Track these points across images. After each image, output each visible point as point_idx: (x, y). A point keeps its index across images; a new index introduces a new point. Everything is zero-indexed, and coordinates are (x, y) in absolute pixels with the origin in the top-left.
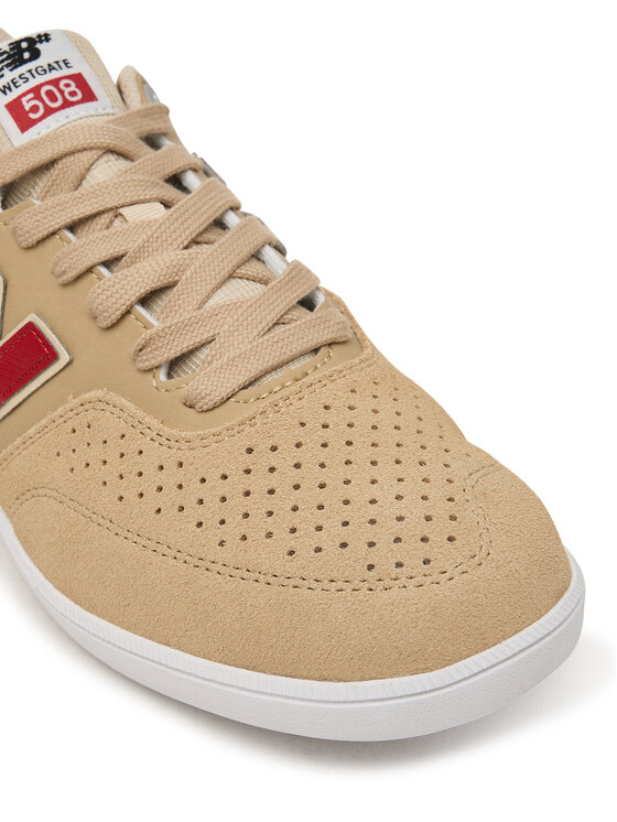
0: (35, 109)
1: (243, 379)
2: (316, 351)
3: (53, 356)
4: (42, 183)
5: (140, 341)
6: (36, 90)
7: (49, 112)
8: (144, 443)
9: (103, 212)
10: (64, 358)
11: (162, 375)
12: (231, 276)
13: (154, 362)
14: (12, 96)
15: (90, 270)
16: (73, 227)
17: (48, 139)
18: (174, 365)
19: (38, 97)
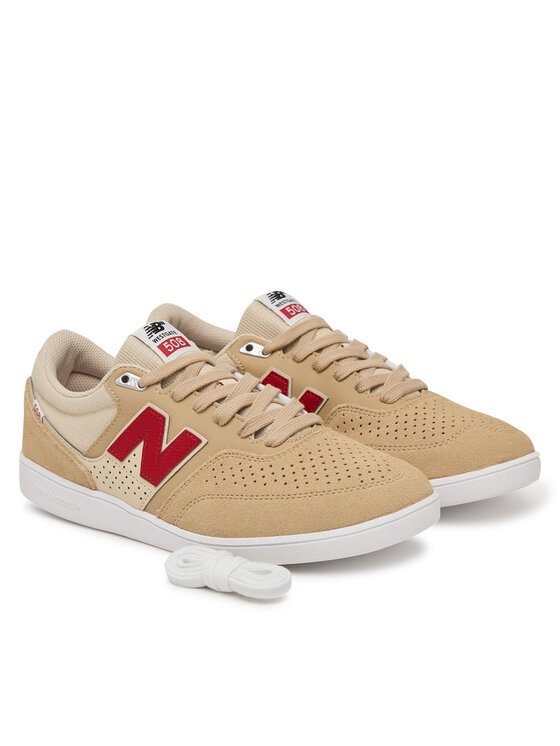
0: (170, 348)
1: (291, 433)
2: (312, 426)
3: (200, 441)
4: (180, 376)
5: (242, 427)
6: (168, 341)
7: (175, 349)
8: (252, 463)
9: (209, 384)
10: (204, 441)
11: (253, 437)
12: (272, 402)
13: (248, 434)
14: (160, 342)
15: (212, 404)
16: (198, 390)
17: (176, 360)
18: (257, 433)
19: (169, 343)
